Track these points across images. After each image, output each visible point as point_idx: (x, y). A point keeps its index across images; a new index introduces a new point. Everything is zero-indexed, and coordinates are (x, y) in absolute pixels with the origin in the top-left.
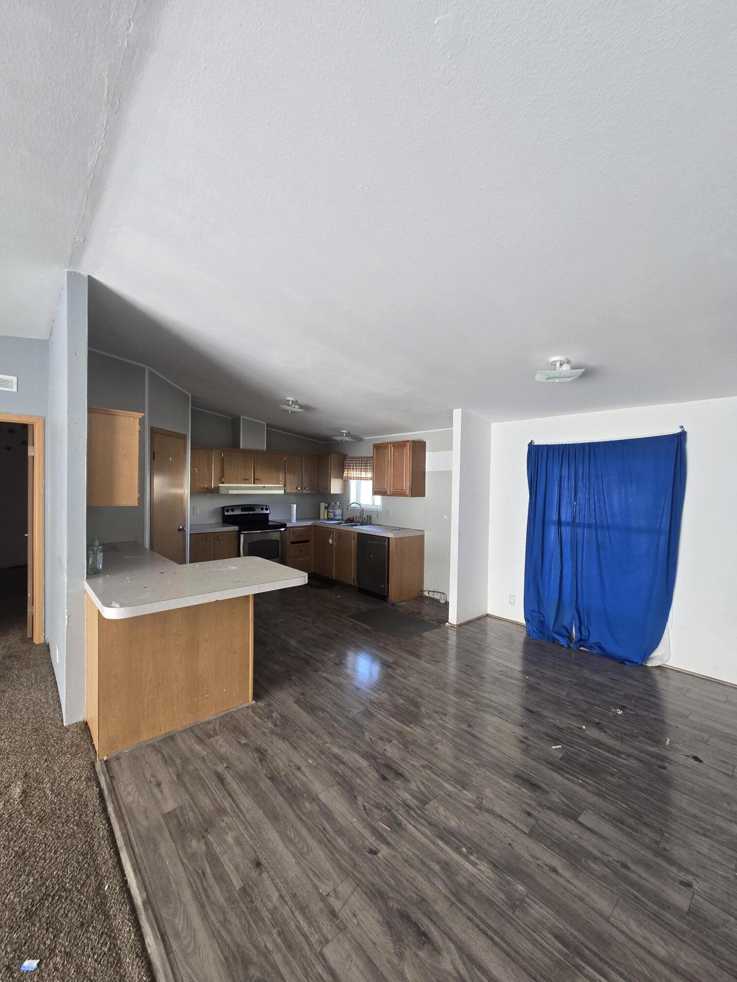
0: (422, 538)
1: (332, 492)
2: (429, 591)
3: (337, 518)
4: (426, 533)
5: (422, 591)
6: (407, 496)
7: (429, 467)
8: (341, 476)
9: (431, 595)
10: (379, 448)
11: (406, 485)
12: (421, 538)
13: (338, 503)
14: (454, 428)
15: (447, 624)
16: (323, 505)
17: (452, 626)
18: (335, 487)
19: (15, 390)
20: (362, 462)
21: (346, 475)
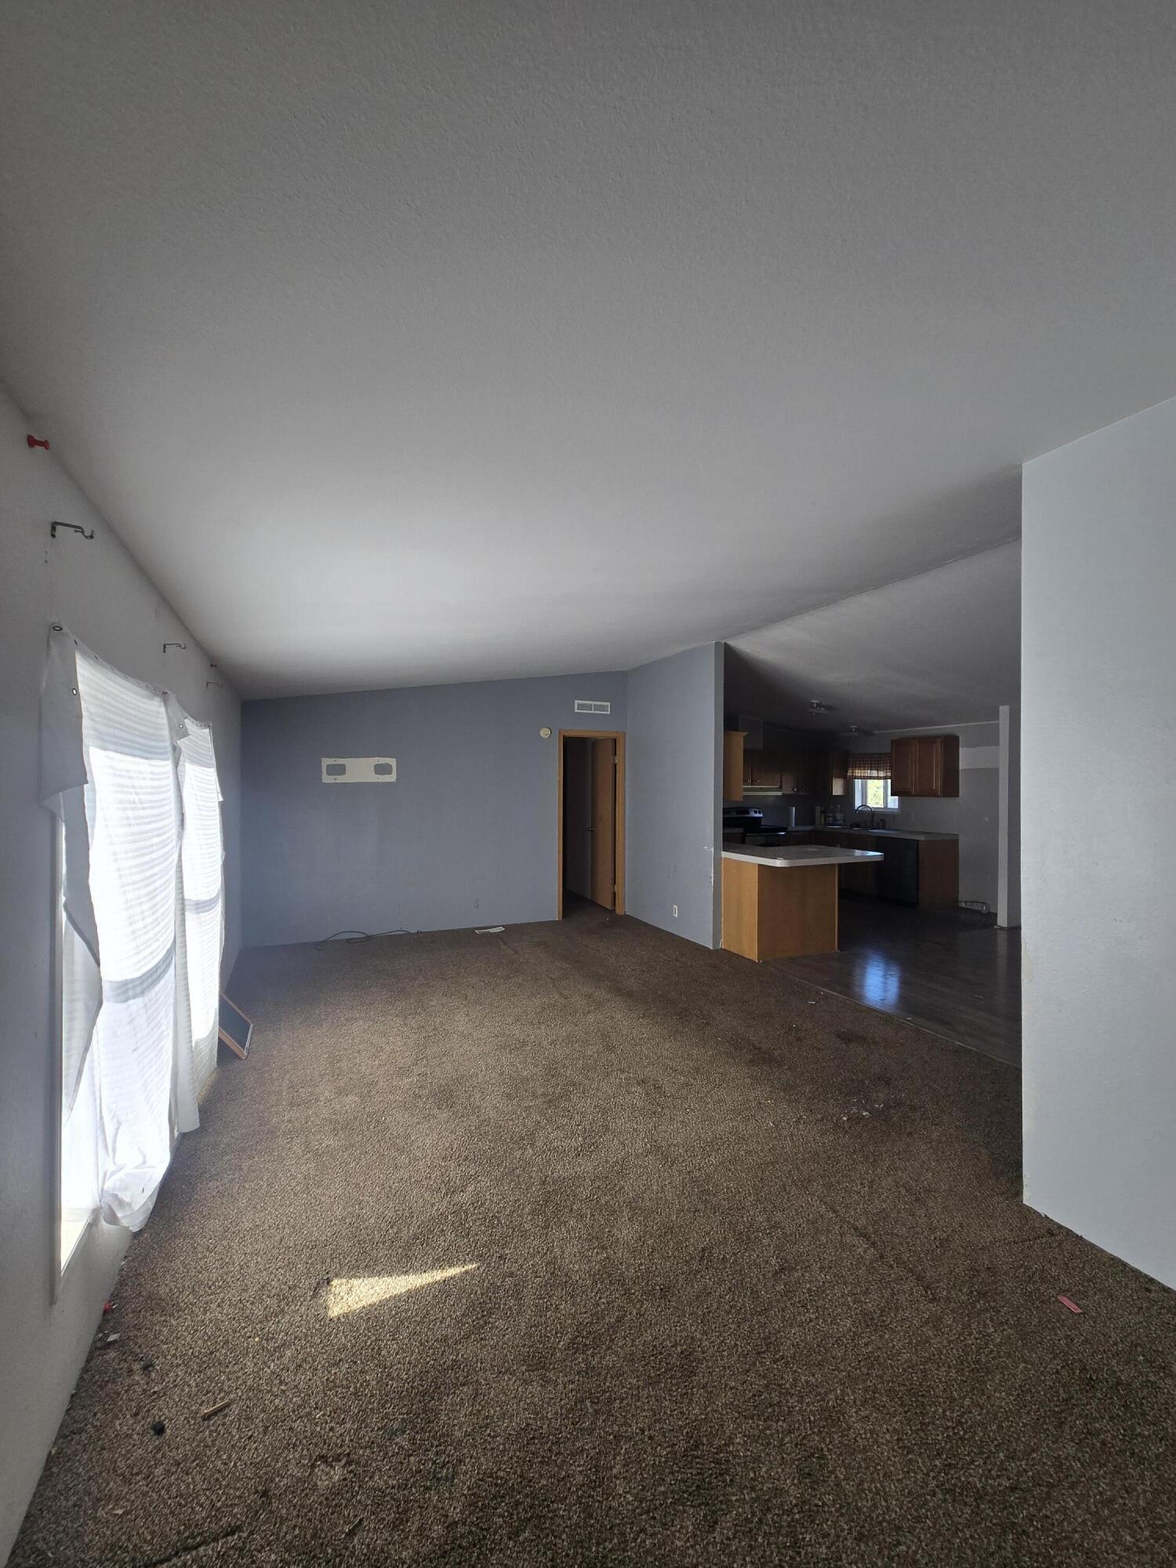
0: (957, 841)
1: (834, 794)
2: (966, 902)
3: (839, 822)
4: (960, 838)
5: (957, 901)
6: (939, 796)
7: (963, 764)
8: (844, 776)
9: (969, 907)
10: (899, 744)
11: (936, 783)
12: (954, 843)
13: (839, 806)
14: (1001, 721)
15: (995, 927)
16: (818, 809)
17: (1002, 928)
18: (837, 788)
19: (609, 713)
20: (874, 761)
21: (851, 774)
